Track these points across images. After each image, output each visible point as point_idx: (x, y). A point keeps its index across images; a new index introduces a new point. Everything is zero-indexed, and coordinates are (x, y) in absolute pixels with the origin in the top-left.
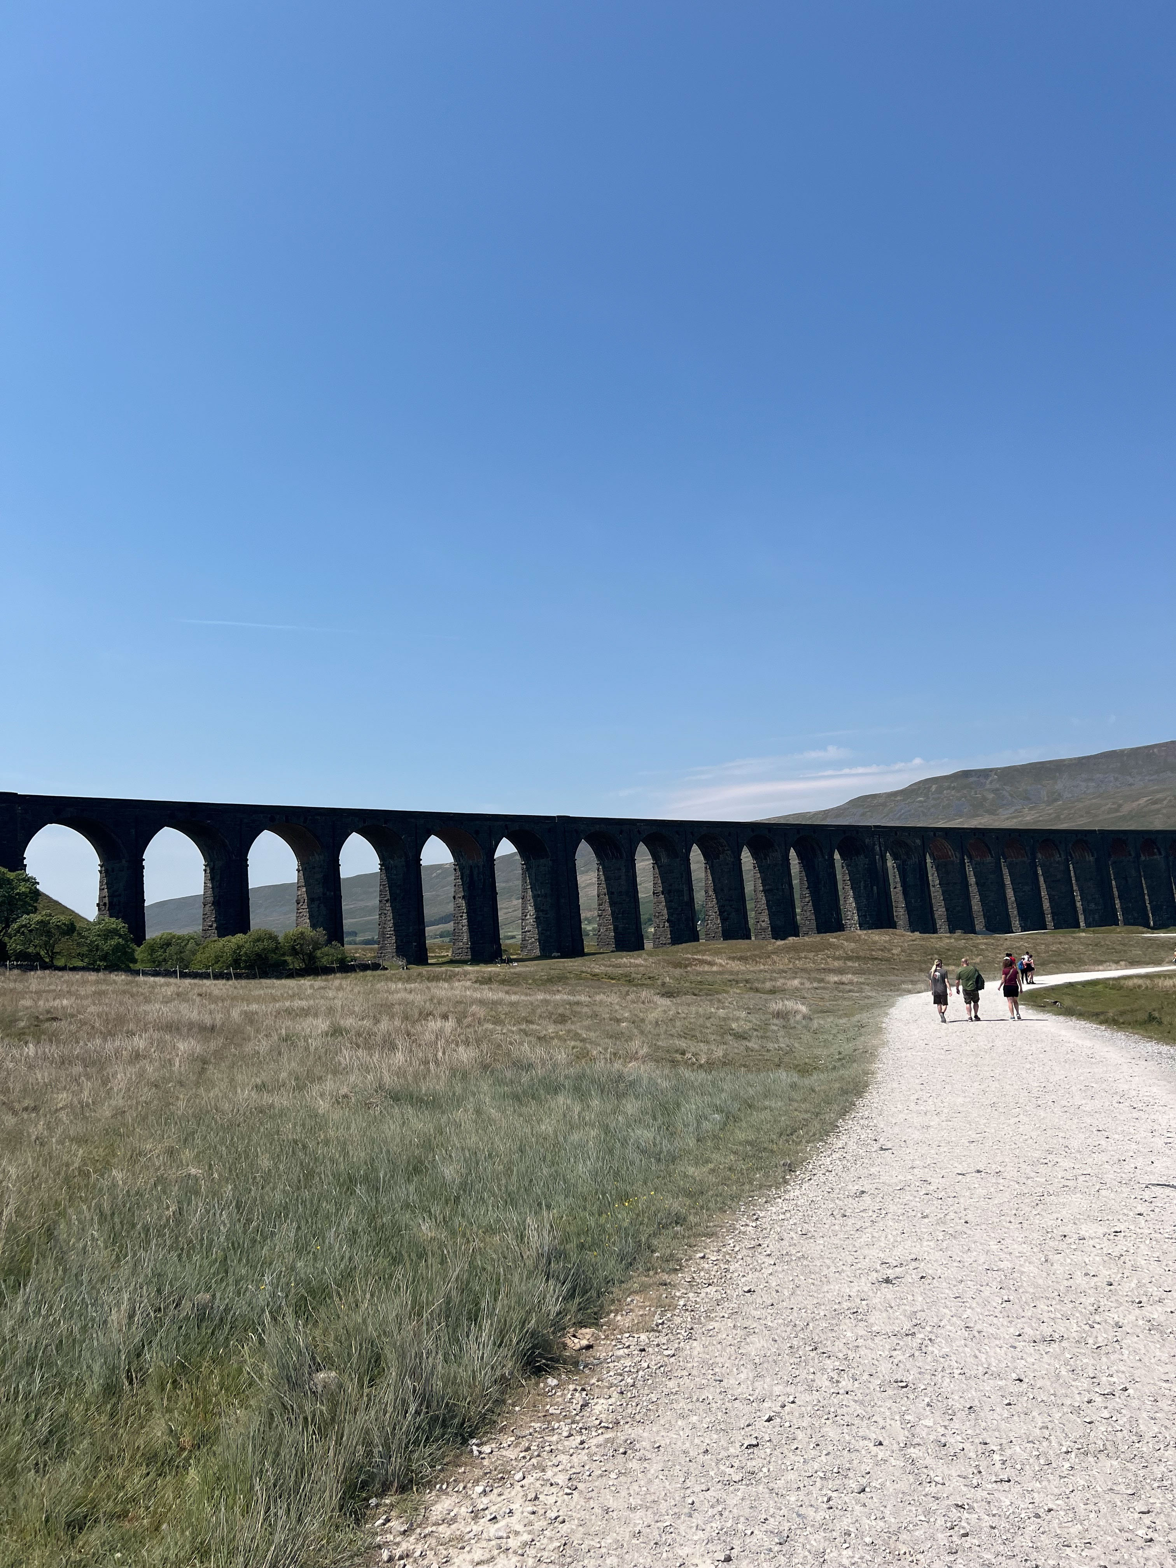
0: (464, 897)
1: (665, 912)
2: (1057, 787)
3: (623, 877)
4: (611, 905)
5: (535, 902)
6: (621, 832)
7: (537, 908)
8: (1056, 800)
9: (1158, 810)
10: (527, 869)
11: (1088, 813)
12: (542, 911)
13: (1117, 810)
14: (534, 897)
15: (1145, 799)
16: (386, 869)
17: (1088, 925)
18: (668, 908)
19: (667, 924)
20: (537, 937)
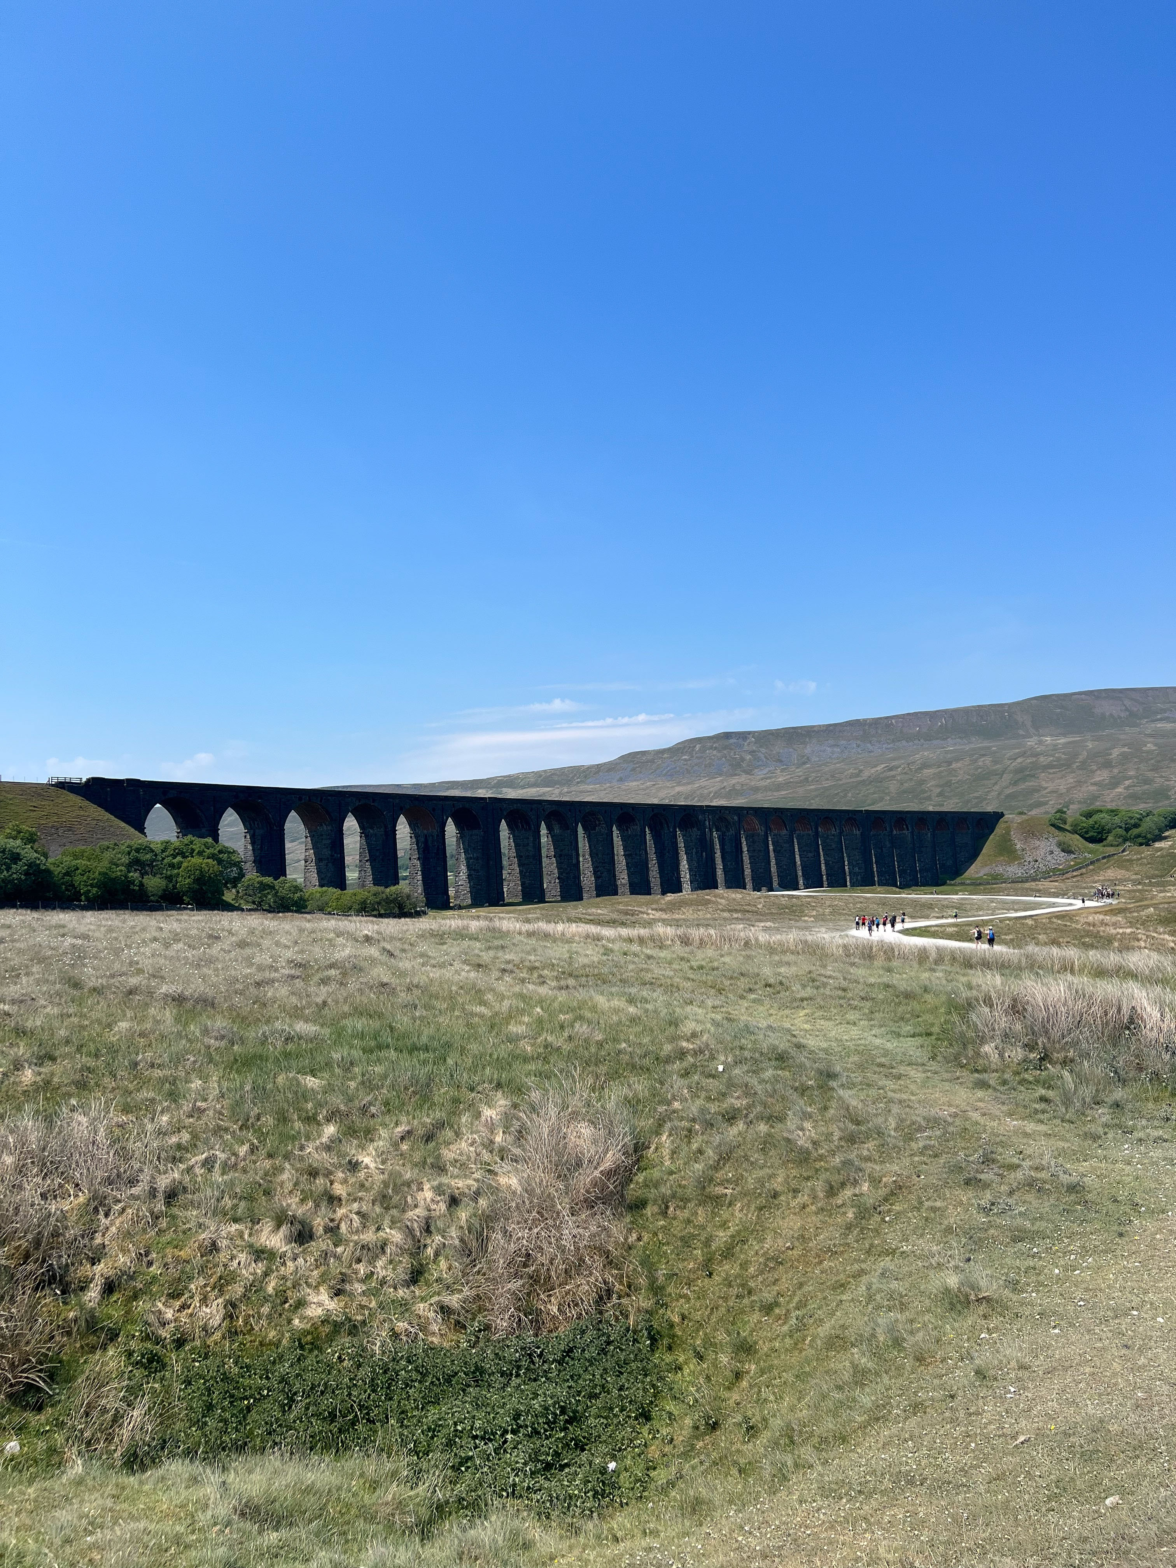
0: (419, 859)
1: (556, 871)
2: (806, 751)
3: (531, 844)
4: (519, 866)
5: (468, 863)
6: (531, 810)
7: (469, 867)
8: (804, 763)
9: (894, 776)
10: (461, 837)
11: (833, 776)
12: (474, 870)
13: (858, 775)
14: (467, 859)
15: (883, 766)
16: (366, 836)
17: (852, 885)
18: (558, 868)
19: (557, 881)
20: (468, 889)
